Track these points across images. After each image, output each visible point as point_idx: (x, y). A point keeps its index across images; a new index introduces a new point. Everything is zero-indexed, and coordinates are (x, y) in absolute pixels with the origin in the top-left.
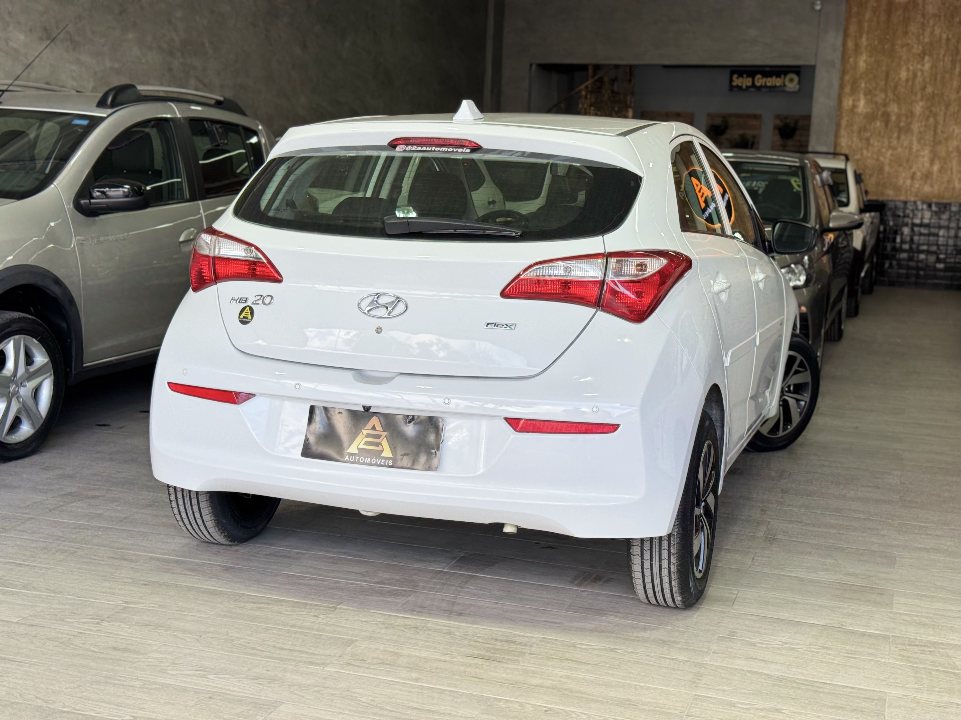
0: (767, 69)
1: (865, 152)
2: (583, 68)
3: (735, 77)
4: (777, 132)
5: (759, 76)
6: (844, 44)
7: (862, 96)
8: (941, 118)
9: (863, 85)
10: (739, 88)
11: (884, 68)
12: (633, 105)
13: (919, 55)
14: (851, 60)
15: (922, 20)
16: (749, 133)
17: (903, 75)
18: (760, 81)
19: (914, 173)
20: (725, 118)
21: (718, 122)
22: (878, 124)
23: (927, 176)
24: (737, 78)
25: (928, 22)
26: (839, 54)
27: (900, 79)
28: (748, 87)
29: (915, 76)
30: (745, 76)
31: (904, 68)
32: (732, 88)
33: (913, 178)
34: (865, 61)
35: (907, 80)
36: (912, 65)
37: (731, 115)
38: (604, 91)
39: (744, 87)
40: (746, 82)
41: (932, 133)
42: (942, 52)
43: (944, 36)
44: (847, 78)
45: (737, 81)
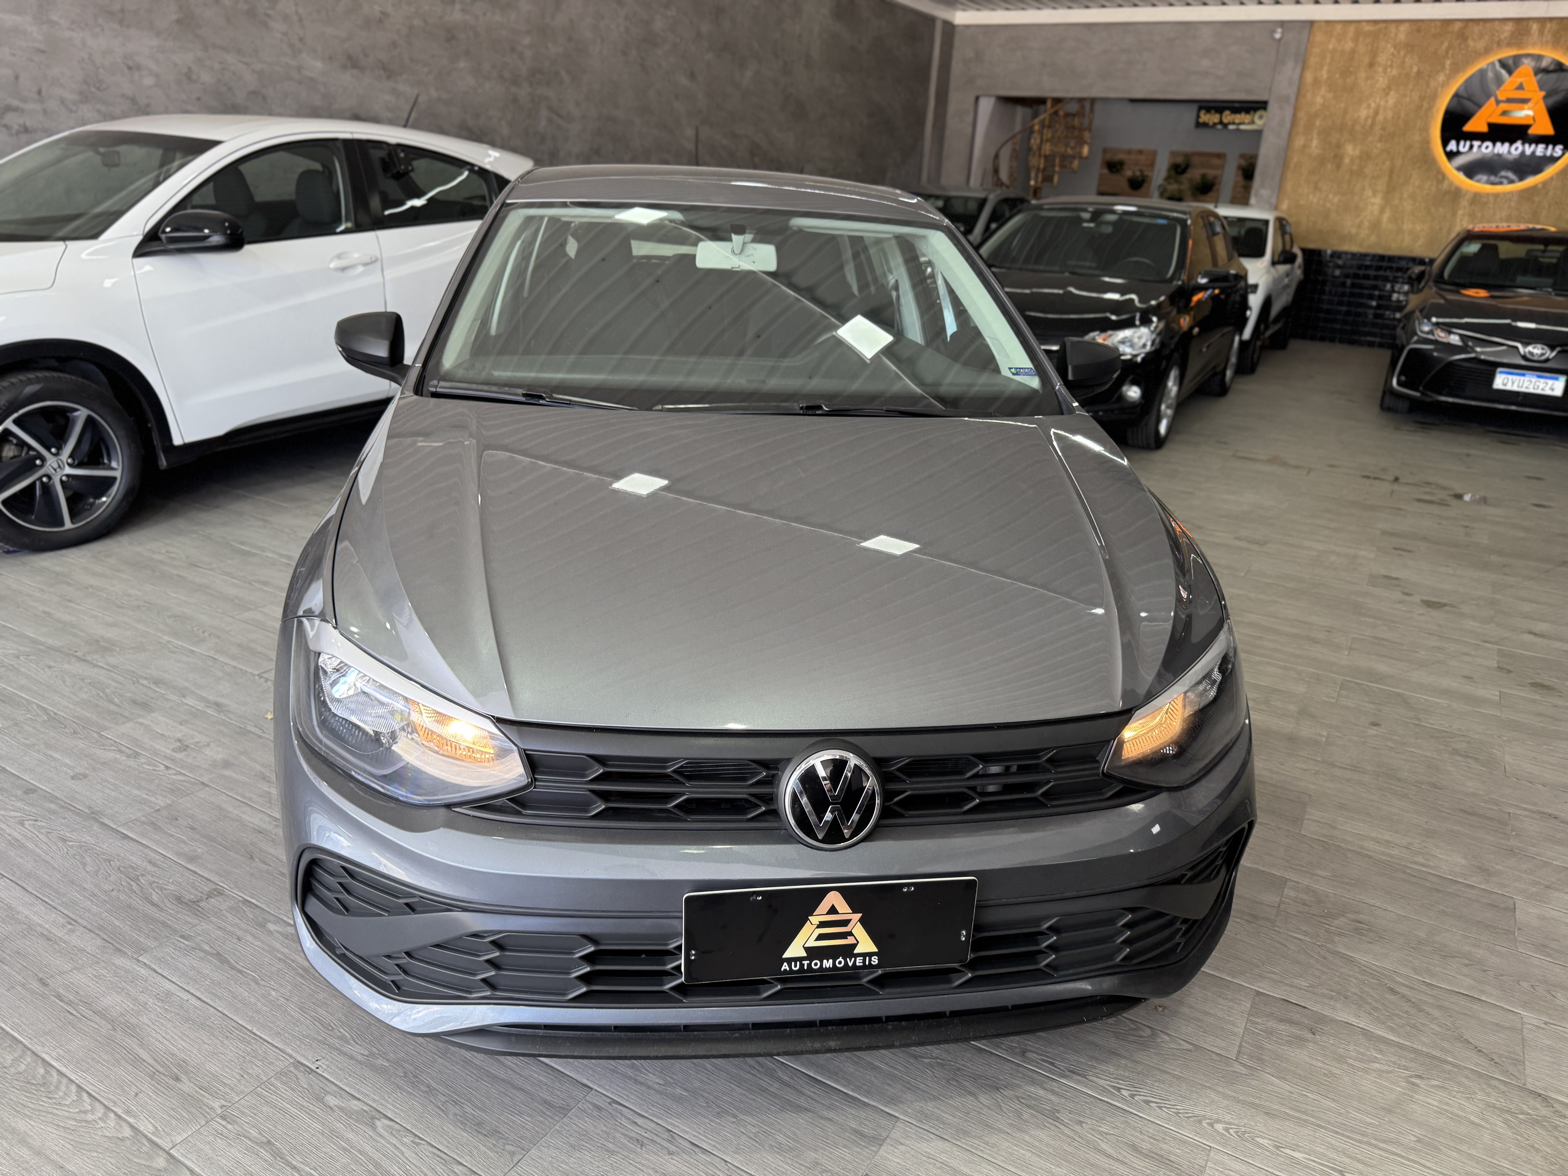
0: (1237, 105)
1: (1311, 197)
2: (1041, 101)
3: (1202, 113)
4: (1240, 172)
5: (1227, 112)
6: (1301, 76)
7: (1315, 136)
8: (1399, 162)
9: (1318, 123)
10: (1205, 125)
11: (1342, 105)
12: (1089, 141)
13: (1384, 90)
14: (1309, 95)
15: (1392, 50)
16: (1211, 173)
17: (1363, 113)
18: (1227, 117)
19: (1362, 222)
20: (1187, 156)
21: (1179, 160)
22: (1329, 166)
23: (1375, 225)
24: (1205, 114)
25: (1399, 52)
26: (1295, 88)
27: (1359, 117)
28: (1215, 124)
29: (1376, 113)
30: (1213, 112)
31: (1365, 105)
32: (1199, 125)
33: (1359, 226)
34: (1323, 97)
35: (1366, 119)
36: (1375, 102)
37: (1194, 154)
38: (1057, 126)
39: (1211, 123)
40: (1213, 118)
41: (1386, 178)
42: (1410, 87)
43: (1415, 69)
44: (1301, 115)
45: (1205, 117)
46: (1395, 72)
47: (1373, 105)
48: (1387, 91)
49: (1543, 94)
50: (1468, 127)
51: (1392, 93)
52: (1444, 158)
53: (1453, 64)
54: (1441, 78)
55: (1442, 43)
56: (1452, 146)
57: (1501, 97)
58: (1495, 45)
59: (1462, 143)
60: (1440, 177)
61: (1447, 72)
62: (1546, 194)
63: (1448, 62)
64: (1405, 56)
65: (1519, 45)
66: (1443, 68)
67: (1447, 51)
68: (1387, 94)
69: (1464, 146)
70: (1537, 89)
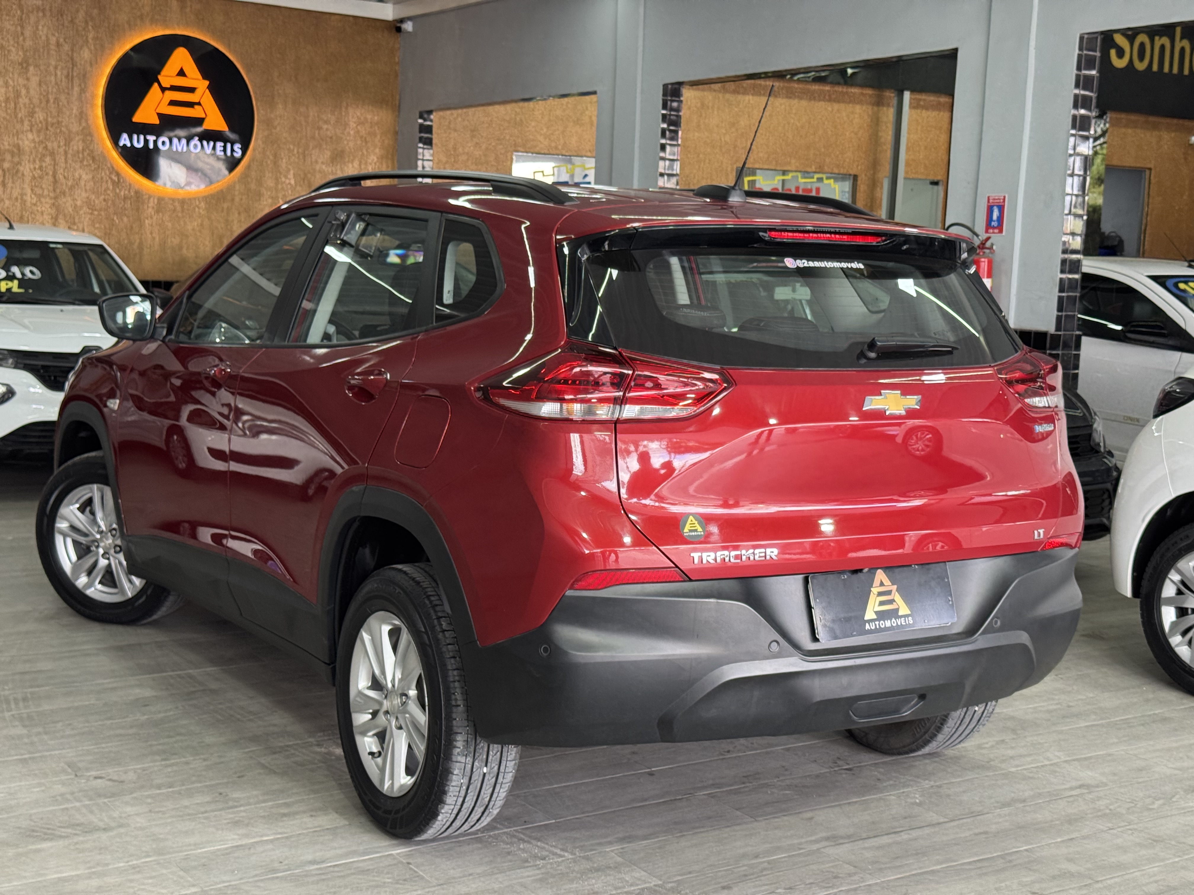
46: (28, 43)
47: (11, 83)
48: (24, 65)
49: (207, 83)
50: (138, 118)
51: (31, 68)
52: (114, 155)
53: (95, 39)
54: (86, 54)
55: (77, 11)
56: (125, 140)
57: (165, 84)
58: (138, 22)
59: (135, 137)
60: (115, 178)
61: (92, 48)
62: (233, 200)
63: (91, 36)
64: (37, 23)
65: (165, 23)
66: (88, 41)
67: (86, 23)
68: (27, 69)
69: (138, 141)
70: (200, 77)
